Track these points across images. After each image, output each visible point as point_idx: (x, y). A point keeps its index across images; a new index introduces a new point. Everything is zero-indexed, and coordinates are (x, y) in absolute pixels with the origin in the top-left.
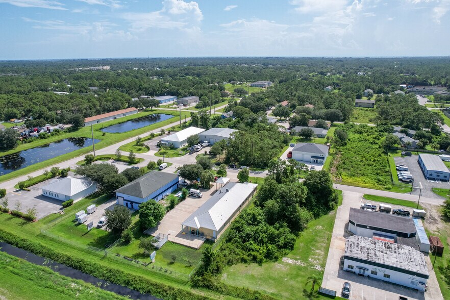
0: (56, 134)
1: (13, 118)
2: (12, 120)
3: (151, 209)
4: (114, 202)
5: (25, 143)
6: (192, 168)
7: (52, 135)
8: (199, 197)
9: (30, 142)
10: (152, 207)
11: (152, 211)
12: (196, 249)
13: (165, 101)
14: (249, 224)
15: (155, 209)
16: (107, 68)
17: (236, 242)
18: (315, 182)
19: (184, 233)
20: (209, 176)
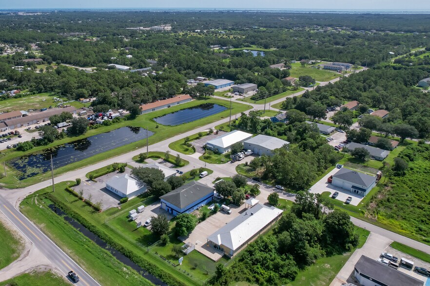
0: (117, 121)
1: (82, 97)
2: (81, 99)
3: (185, 222)
4: (159, 205)
5: (92, 129)
6: (226, 186)
7: (114, 122)
8: (228, 213)
9: (96, 128)
10: (186, 220)
11: (185, 224)
12: (214, 261)
13: (221, 86)
14: (261, 251)
15: (188, 222)
16: (168, 28)
17: (247, 263)
18: (333, 222)
19: (208, 246)
20: (241, 195)
